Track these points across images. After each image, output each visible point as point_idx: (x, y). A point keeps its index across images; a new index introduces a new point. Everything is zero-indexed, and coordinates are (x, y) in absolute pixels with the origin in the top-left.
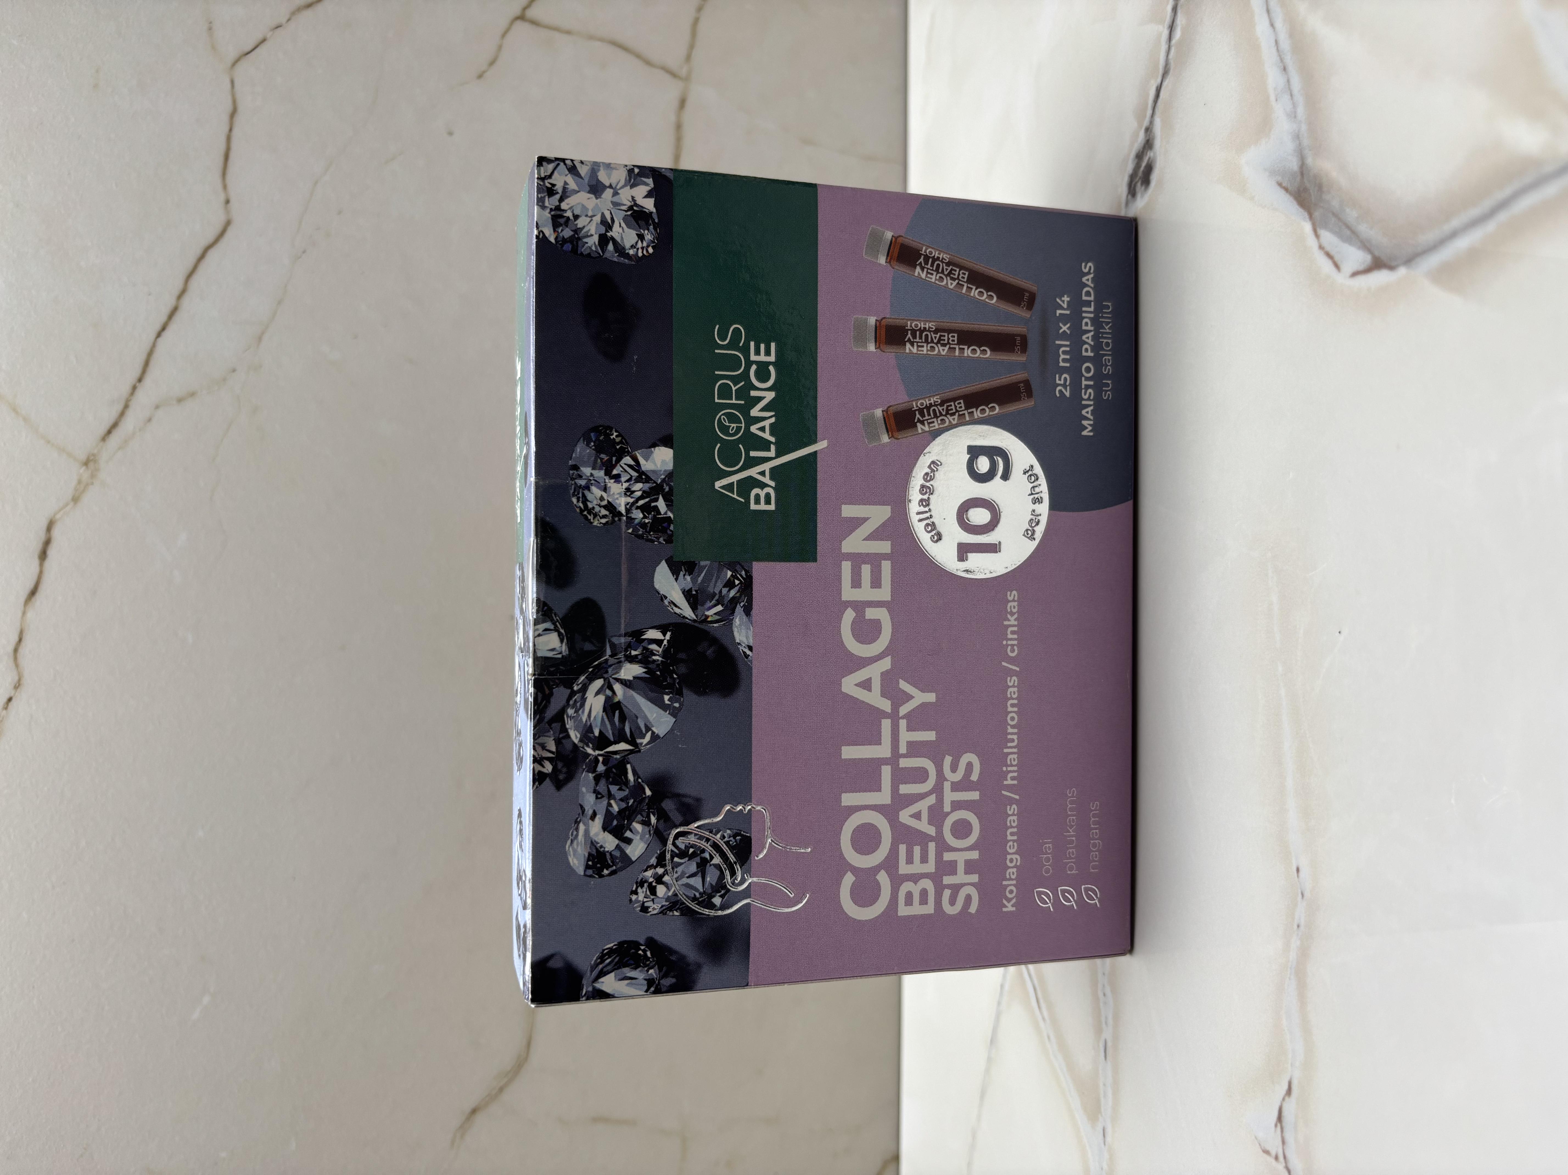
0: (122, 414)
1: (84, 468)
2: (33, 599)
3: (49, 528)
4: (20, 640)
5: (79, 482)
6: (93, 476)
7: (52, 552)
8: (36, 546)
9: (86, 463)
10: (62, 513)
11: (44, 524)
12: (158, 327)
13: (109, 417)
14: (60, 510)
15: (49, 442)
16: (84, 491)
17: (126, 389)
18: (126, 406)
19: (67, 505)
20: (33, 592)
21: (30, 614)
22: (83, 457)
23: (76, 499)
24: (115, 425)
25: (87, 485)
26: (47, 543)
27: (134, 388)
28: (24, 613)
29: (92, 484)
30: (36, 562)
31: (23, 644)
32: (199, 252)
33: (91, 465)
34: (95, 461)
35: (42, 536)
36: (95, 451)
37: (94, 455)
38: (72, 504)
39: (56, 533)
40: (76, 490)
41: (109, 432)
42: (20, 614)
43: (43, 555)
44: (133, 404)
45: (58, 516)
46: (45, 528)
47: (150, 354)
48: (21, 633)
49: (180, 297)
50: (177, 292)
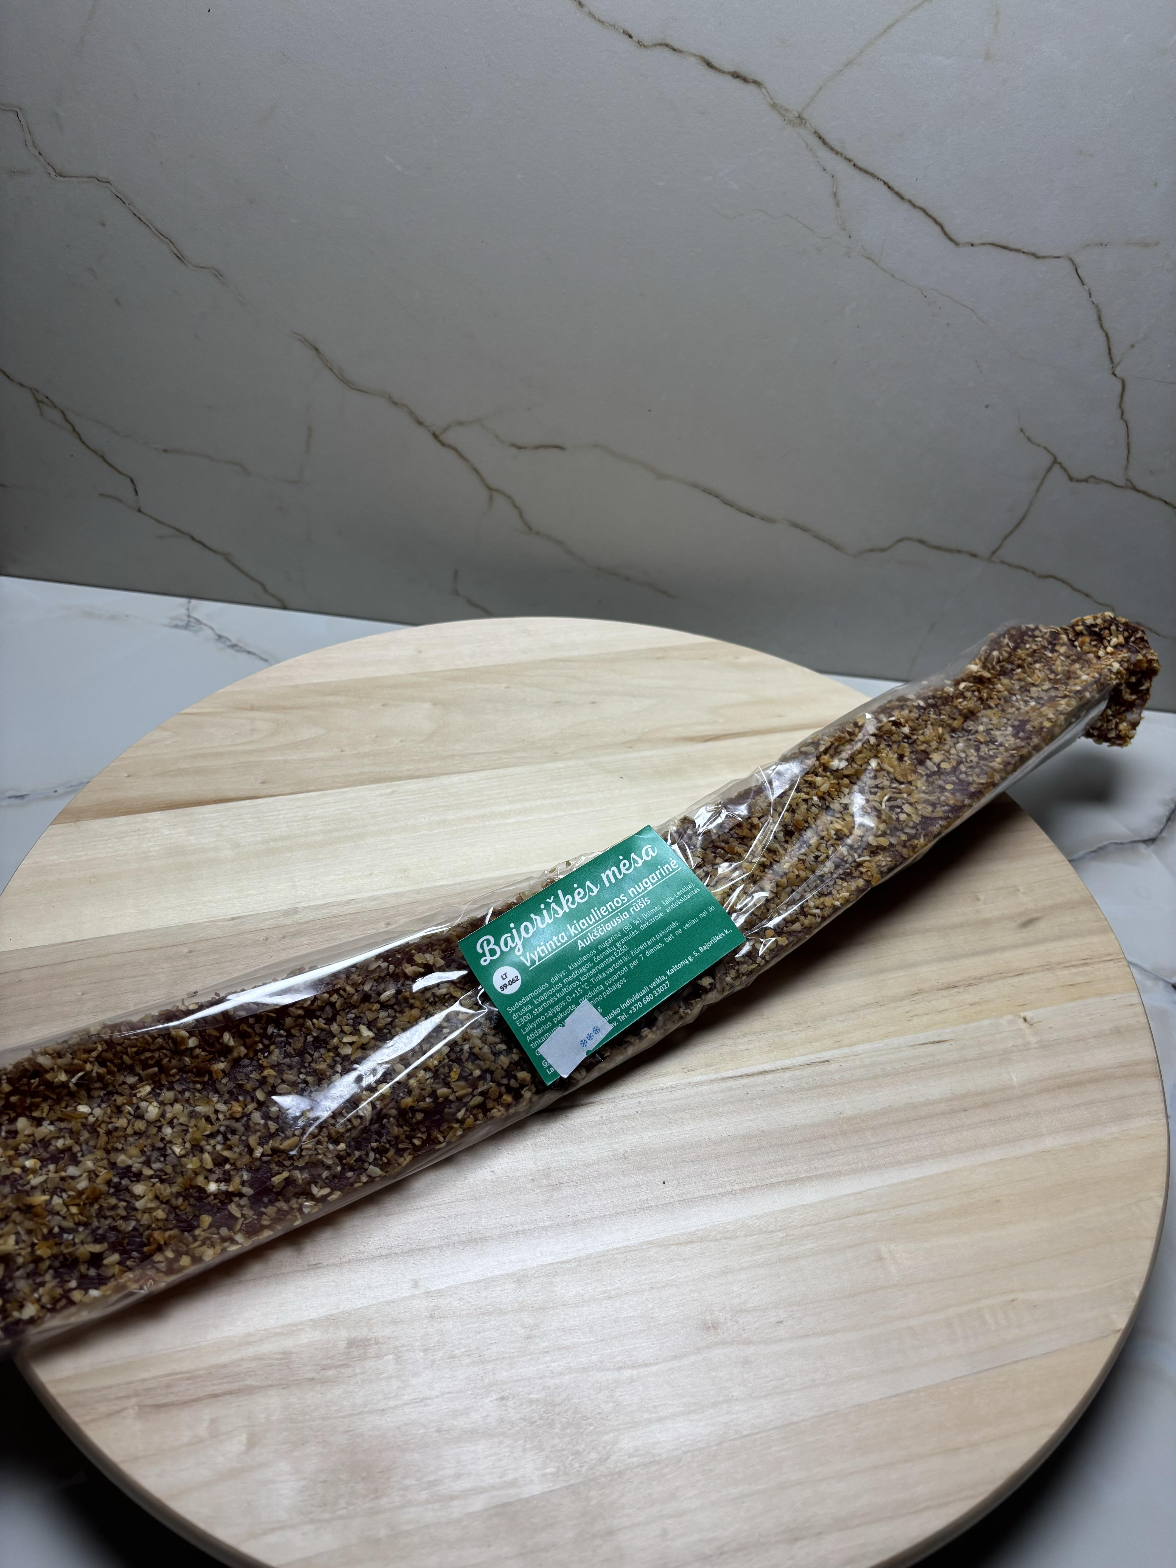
0: (832, 149)
1: (797, 115)
2: (704, 64)
3: (756, 83)
4: (674, 50)
5: (787, 110)
6: (790, 121)
7: (737, 83)
8: (744, 71)
9: (799, 117)
10: (766, 93)
11: (758, 79)
12: (891, 184)
13: (830, 138)
14: (768, 93)
15: (820, 89)
16: (780, 113)
17: (850, 155)
18: (837, 153)
19: (772, 99)
20: (709, 64)
21: (693, 59)
22: (805, 115)
23: (774, 106)
24: (824, 142)
25: (784, 116)
26: (745, 80)
27: (850, 161)
28: (694, 55)
30: (732, 69)
31: (672, 52)
32: (940, 220)
33: (799, 121)
34: (800, 124)
35: (750, 77)
36: (808, 125)
37: (805, 123)
38: (771, 103)
39: (751, 88)
40: (781, 107)
41: (821, 138)
42: (694, 52)
43: (736, 75)
44: (838, 159)
45: (763, 90)
46: (756, 79)
47: (873, 175)
48: (680, 51)
49: (910, 202)
50: (913, 200)
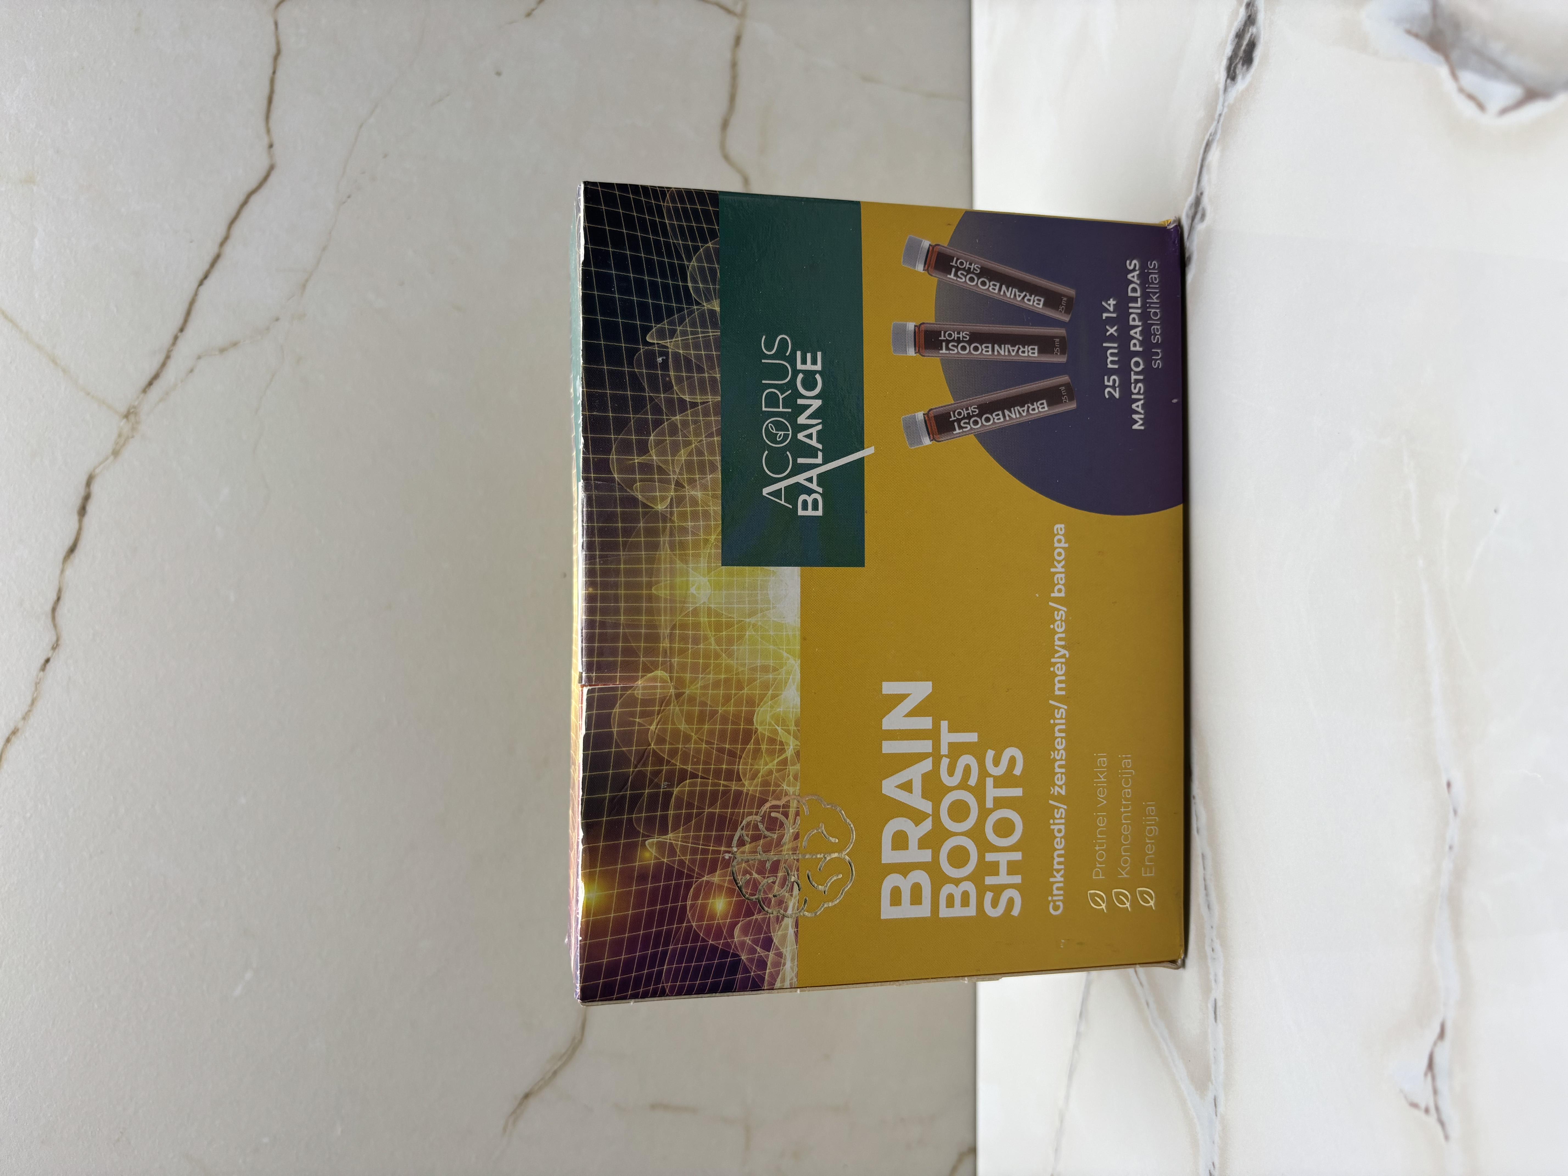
0: (164, 365)
1: (125, 420)
2: (72, 557)
3: (89, 483)
4: (59, 599)
5: (120, 435)
6: (133, 429)
7: (91, 508)
8: (75, 501)
9: (127, 416)
10: (101, 466)
11: (84, 479)
12: (200, 275)
13: (150, 369)
14: (100, 464)
15: (88, 394)
16: (124, 444)
17: (167, 339)
18: (168, 357)
19: (107, 459)
20: (72, 550)
21: (69, 572)
22: (123, 409)
23: (116, 453)
24: (156, 377)
25: (127, 439)
26: (87, 498)
27: (176, 338)
28: (62, 571)
29: (133, 437)
30: (76, 517)
31: (61, 602)
32: (242, 198)
33: (132, 417)
34: (136, 414)
35: (82, 492)
36: (136, 403)
37: (134, 407)
38: (112, 458)
39: (96, 488)
40: (117, 443)
41: (150, 384)
42: (58, 572)
43: (82, 511)
44: (175, 354)
45: (97, 471)
46: (84, 482)
47: (192, 303)
48: (60, 591)
49: (222, 244)
50: (219, 239)
